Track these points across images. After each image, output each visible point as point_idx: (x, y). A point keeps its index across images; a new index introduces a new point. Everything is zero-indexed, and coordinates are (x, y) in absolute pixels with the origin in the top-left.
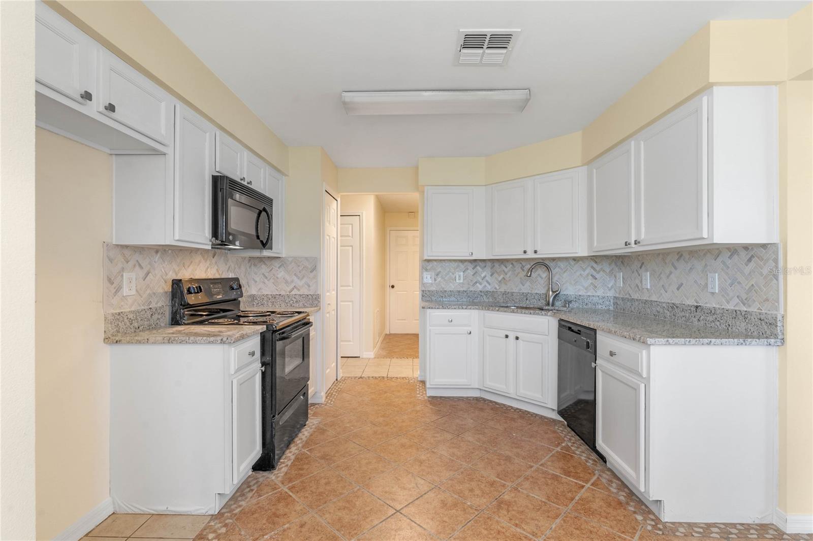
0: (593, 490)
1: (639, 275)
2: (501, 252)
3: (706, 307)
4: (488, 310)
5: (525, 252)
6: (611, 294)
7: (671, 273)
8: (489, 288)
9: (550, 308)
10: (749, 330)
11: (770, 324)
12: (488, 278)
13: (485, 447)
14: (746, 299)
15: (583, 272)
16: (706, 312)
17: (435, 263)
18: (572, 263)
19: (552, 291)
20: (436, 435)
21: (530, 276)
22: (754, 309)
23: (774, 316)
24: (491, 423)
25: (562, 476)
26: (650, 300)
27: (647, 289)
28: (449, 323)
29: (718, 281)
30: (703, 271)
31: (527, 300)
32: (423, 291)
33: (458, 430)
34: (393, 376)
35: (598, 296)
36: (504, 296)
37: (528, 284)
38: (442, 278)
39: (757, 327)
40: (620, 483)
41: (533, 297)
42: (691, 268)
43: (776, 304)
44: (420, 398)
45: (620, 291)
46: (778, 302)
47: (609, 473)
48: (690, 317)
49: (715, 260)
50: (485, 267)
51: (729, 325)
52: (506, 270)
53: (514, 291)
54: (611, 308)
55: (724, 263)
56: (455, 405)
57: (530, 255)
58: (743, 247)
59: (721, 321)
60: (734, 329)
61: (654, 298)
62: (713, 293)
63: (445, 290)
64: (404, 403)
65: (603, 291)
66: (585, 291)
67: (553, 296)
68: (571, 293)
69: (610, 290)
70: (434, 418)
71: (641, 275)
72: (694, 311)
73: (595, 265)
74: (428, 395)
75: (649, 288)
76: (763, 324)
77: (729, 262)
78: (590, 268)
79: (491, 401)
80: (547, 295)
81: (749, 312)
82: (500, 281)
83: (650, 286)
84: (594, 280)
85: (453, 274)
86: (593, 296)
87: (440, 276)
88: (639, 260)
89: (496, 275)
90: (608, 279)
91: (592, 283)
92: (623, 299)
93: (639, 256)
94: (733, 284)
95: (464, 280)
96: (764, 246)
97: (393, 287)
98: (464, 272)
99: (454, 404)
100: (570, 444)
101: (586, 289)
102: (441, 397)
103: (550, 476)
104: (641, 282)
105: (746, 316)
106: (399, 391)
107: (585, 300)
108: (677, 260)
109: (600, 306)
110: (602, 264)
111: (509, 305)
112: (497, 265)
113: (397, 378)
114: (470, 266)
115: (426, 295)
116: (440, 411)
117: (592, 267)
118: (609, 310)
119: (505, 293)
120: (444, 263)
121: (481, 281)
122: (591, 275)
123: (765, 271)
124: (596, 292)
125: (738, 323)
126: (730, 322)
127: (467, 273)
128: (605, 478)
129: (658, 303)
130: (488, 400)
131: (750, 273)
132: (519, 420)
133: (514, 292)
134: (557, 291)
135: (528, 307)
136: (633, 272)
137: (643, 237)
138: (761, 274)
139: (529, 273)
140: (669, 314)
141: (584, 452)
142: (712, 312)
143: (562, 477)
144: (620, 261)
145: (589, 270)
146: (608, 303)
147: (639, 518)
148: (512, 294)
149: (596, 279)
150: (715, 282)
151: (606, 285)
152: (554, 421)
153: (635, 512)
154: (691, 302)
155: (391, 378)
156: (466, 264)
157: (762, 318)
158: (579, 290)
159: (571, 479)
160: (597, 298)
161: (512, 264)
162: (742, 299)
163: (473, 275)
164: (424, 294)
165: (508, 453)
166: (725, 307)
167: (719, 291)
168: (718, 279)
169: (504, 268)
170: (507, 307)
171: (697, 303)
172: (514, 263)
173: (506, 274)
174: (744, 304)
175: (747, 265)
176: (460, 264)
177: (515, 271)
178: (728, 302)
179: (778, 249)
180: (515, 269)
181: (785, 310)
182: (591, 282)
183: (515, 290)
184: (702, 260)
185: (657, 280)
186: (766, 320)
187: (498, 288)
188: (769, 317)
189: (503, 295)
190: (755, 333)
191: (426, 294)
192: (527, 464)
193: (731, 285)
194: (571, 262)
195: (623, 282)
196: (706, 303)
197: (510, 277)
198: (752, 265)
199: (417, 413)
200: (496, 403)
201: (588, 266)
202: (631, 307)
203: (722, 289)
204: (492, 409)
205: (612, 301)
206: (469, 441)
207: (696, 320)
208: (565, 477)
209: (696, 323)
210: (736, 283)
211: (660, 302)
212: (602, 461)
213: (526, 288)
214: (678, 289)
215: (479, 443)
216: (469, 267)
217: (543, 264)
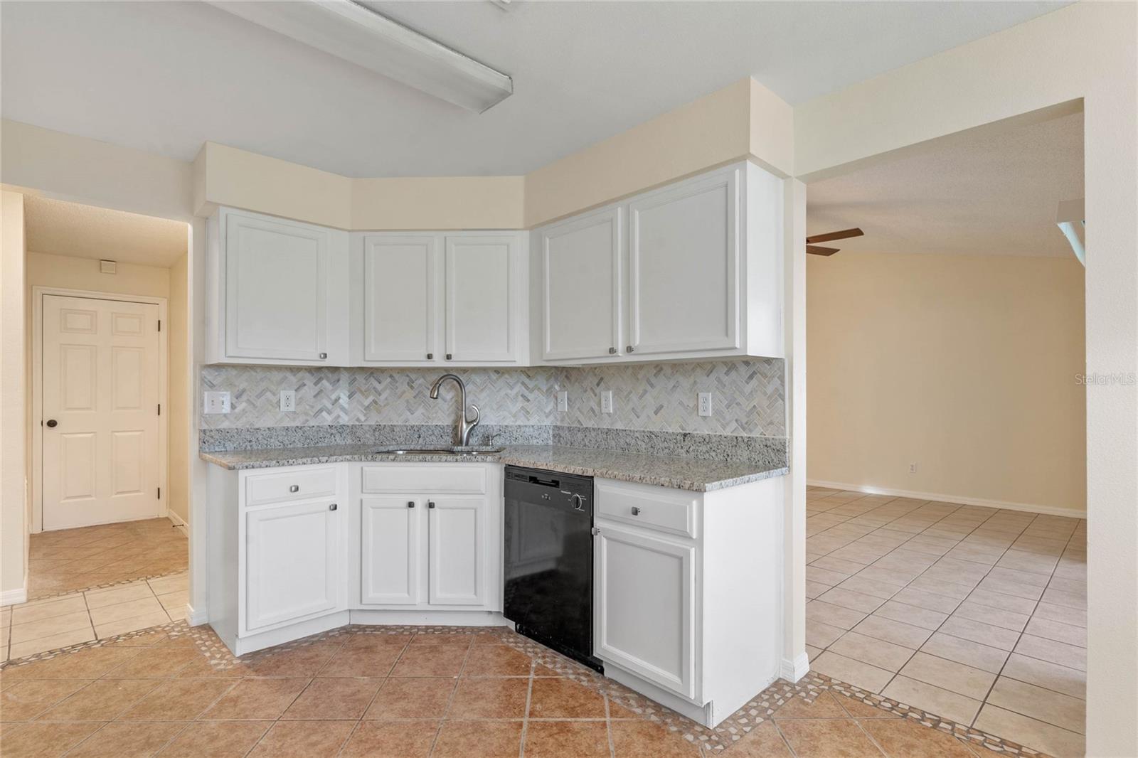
0: (619, 723)
1: (596, 395)
2: (378, 356)
3: (698, 434)
4: (373, 460)
5: (430, 357)
6: (548, 422)
7: (645, 392)
8: (345, 420)
9: (464, 448)
10: (752, 459)
11: (778, 450)
12: (344, 400)
13: (426, 722)
14: (746, 423)
15: (509, 391)
16: (697, 440)
17: (234, 372)
18: (494, 376)
19: (467, 422)
20: (314, 738)
21: (436, 398)
22: (755, 434)
23: (783, 442)
24: (404, 670)
25: (569, 720)
26: (615, 428)
27: (609, 414)
28: (292, 494)
29: (712, 402)
30: (691, 390)
31: (420, 437)
32: (204, 431)
33: (354, 709)
34: (115, 635)
35: (533, 426)
36: (377, 433)
37: (420, 411)
38: (248, 401)
39: (763, 454)
40: (637, 696)
41: (430, 433)
42: (674, 386)
43: (782, 427)
44: (222, 667)
45: (564, 417)
46: (784, 425)
47: (615, 687)
48: (676, 448)
49: (708, 376)
50: (338, 381)
51: (728, 455)
52: (379, 387)
53: (395, 423)
54: (550, 442)
55: (719, 380)
56: (312, 658)
57: (439, 362)
58: (743, 362)
59: (718, 451)
60: (734, 459)
61: (619, 426)
62: (705, 418)
63: (256, 426)
64: (186, 692)
65: (538, 418)
66: (513, 419)
67: (469, 428)
68: (493, 423)
69: (547, 417)
70: (285, 701)
71: (598, 394)
72: (680, 440)
73: (527, 381)
74: (238, 654)
75: (611, 411)
76: (770, 451)
77: (725, 379)
78: (520, 384)
79: (375, 628)
80: (456, 429)
81: (753, 438)
82: (368, 406)
83: (614, 409)
84: (526, 403)
85: (274, 394)
86: (526, 426)
87: (244, 397)
88: (595, 375)
89: (358, 396)
90: (545, 401)
91: (522, 408)
92: (569, 429)
93: (595, 368)
94: (730, 406)
95: (297, 405)
96: (768, 361)
97: (52, 424)
98: (296, 390)
99: (307, 655)
100: (540, 661)
101: (514, 416)
102: (271, 649)
103: (555, 728)
104: (599, 404)
105: (749, 443)
106: (155, 667)
107: (514, 432)
108: (654, 375)
109: (535, 441)
110: (537, 380)
111: (391, 448)
112: (360, 378)
113: (129, 636)
114: (309, 380)
115: (212, 441)
116: (287, 680)
117: (523, 383)
118: (547, 445)
119: (377, 428)
120: (254, 374)
121: (330, 406)
122: (522, 396)
123: (770, 390)
124: (529, 420)
125: (739, 452)
126: (729, 452)
127: (303, 391)
128: (617, 697)
129: (628, 432)
130: (368, 627)
131: (752, 392)
132: (445, 648)
133: (395, 426)
134: (474, 421)
135: (424, 449)
136: (586, 391)
137: (637, 342)
138: (765, 394)
139: (436, 393)
140: (644, 446)
141: (566, 667)
142: (705, 440)
143: (570, 722)
144: (564, 374)
145: (519, 388)
146: (545, 435)
147: (690, 737)
148: (392, 428)
149: (528, 401)
150: (709, 402)
151: (542, 410)
152: (494, 629)
153: (680, 732)
154: (674, 429)
155: (110, 639)
156: (300, 374)
157: (768, 445)
158: (504, 418)
159: (584, 719)
160: (531, 429)
161: (391, 376)
162: (741, 423)
163: (315, 396)
164: (207, 438)
165: (470, 717)
166: (721, 434)
167: (713, 414)
168: (712, 399)
169: (375, 384)
170: (388, 452)
171: (683, 430)
172: (394, 375)
173: (380, 394)
174: (744, 429)
175: (748, 383)
176: (289, 375)
177: (397, 388)
178: (724, 427)
179: (784, 364)
180: (397, 385)
181: (791, 434)
182: (521, 405)
183: (398, 421)
184: (690, 376)
185: (624, 402)
186: (773, 446)
187: (363, 418)
188: (777, 442)
189: (374, 431)
190: (760, 462)
191: (212, 437)
192: (510, 723)
193: (728, 406)
194: (492, 374)
195: (568, 404)
196: (696, 430)
197: (386, 399)
198: (754, 382)
199: (235, 706)
200: (386, 628)
201: (518, 381)
202: (583, 440)
203: (717, 412)
204: (387, 642)
205: (551, 432)
206: (390, 724)
207: (683, 451)
208: (573, 719)
209: (684, 455)
210: (734, 405)
211: (630, 431)
212: (594, 671)
213: (416, 419)
214: (656, 413)
215: (409, 720)
216: (306, 382)
217: (452, 377)
